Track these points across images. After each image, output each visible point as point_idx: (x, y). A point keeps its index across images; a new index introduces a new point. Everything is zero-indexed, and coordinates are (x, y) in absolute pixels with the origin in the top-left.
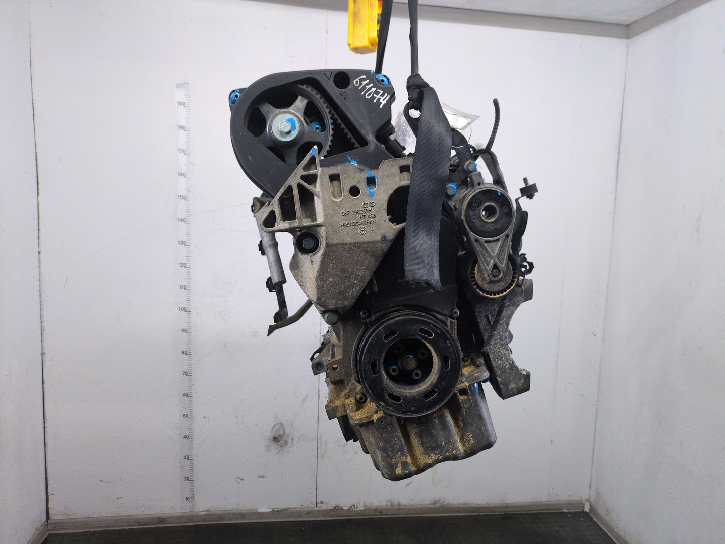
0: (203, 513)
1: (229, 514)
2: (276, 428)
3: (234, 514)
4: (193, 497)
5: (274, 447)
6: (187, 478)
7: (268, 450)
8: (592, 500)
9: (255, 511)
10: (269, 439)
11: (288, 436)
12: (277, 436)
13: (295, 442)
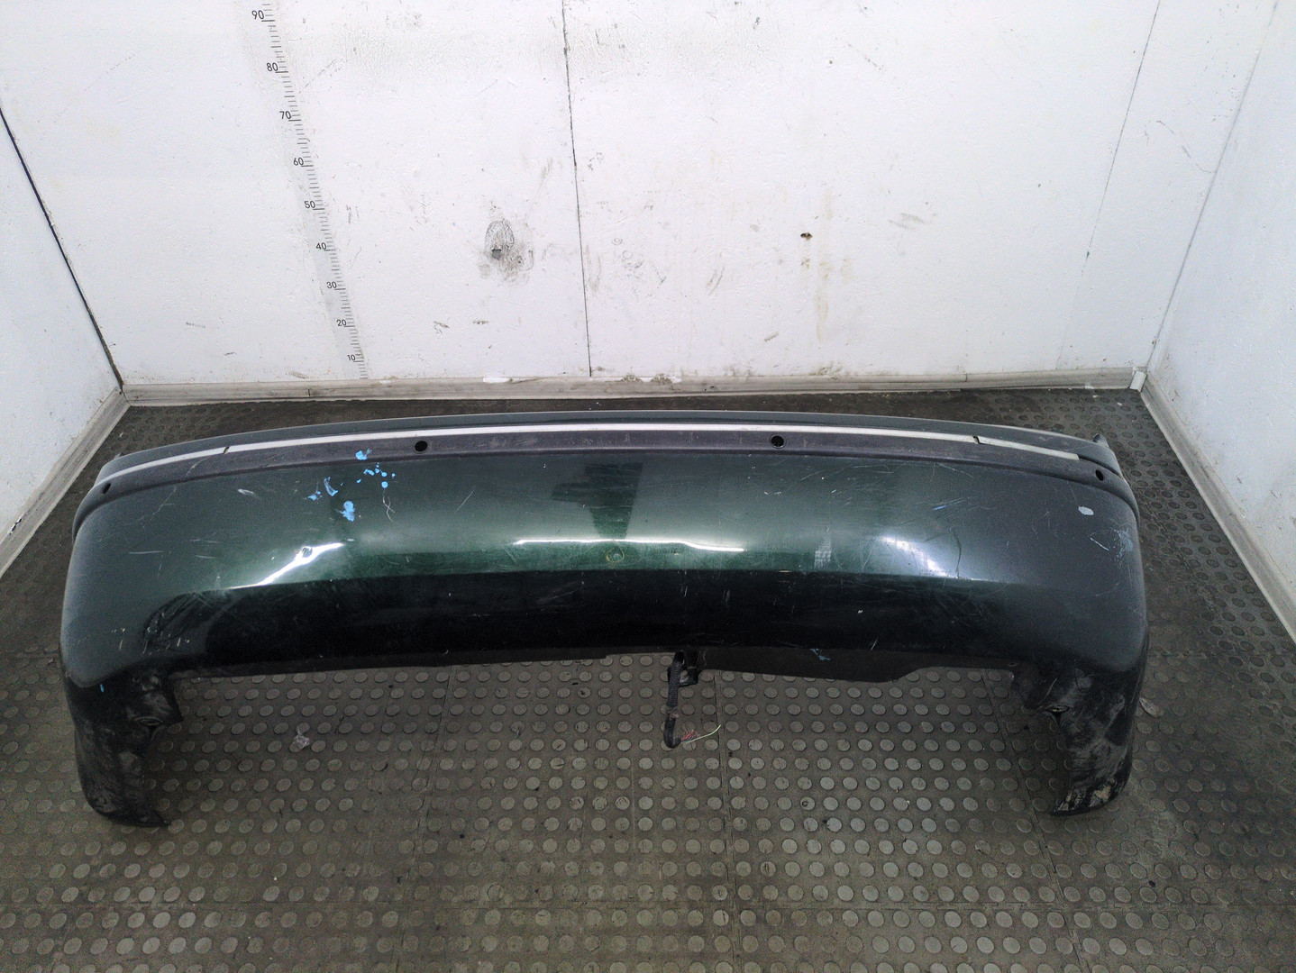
0: (384, 382)
1: (430, 384)
2: (495, 232)
3: (441, 385)
4: (361, 355)
5: (495, 268)
7: (486, 274)
8: (1152, 368)
9: (479, 381)
10: (484, 253)
11: (523, 247)
12: (500, 248)
13: (535, 259)
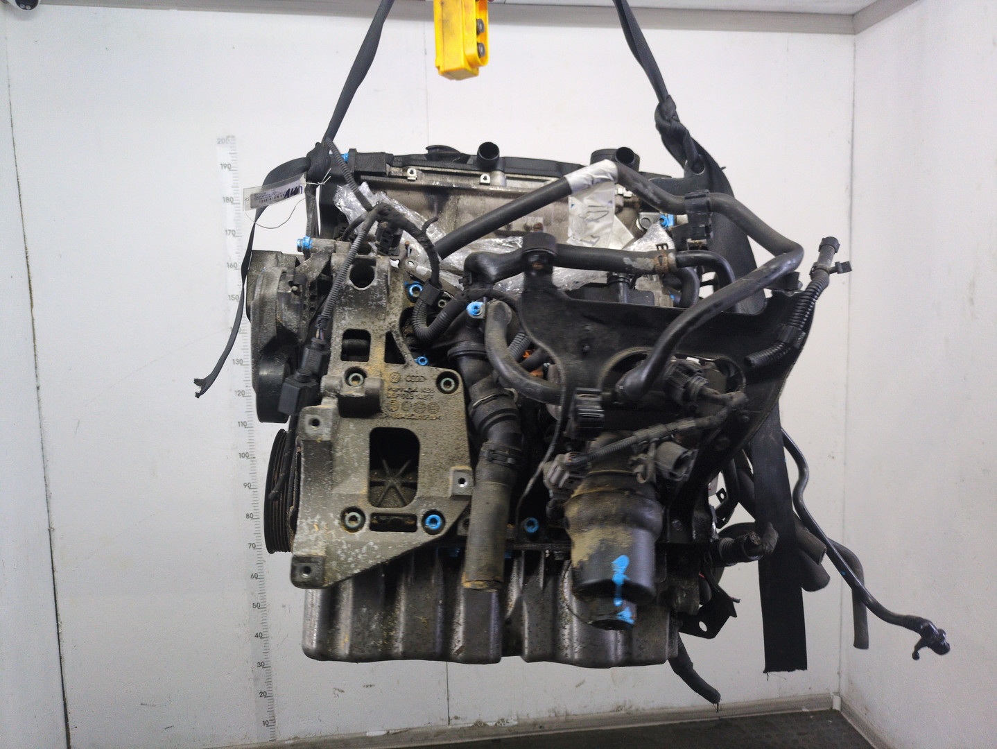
6: (263, 694)
